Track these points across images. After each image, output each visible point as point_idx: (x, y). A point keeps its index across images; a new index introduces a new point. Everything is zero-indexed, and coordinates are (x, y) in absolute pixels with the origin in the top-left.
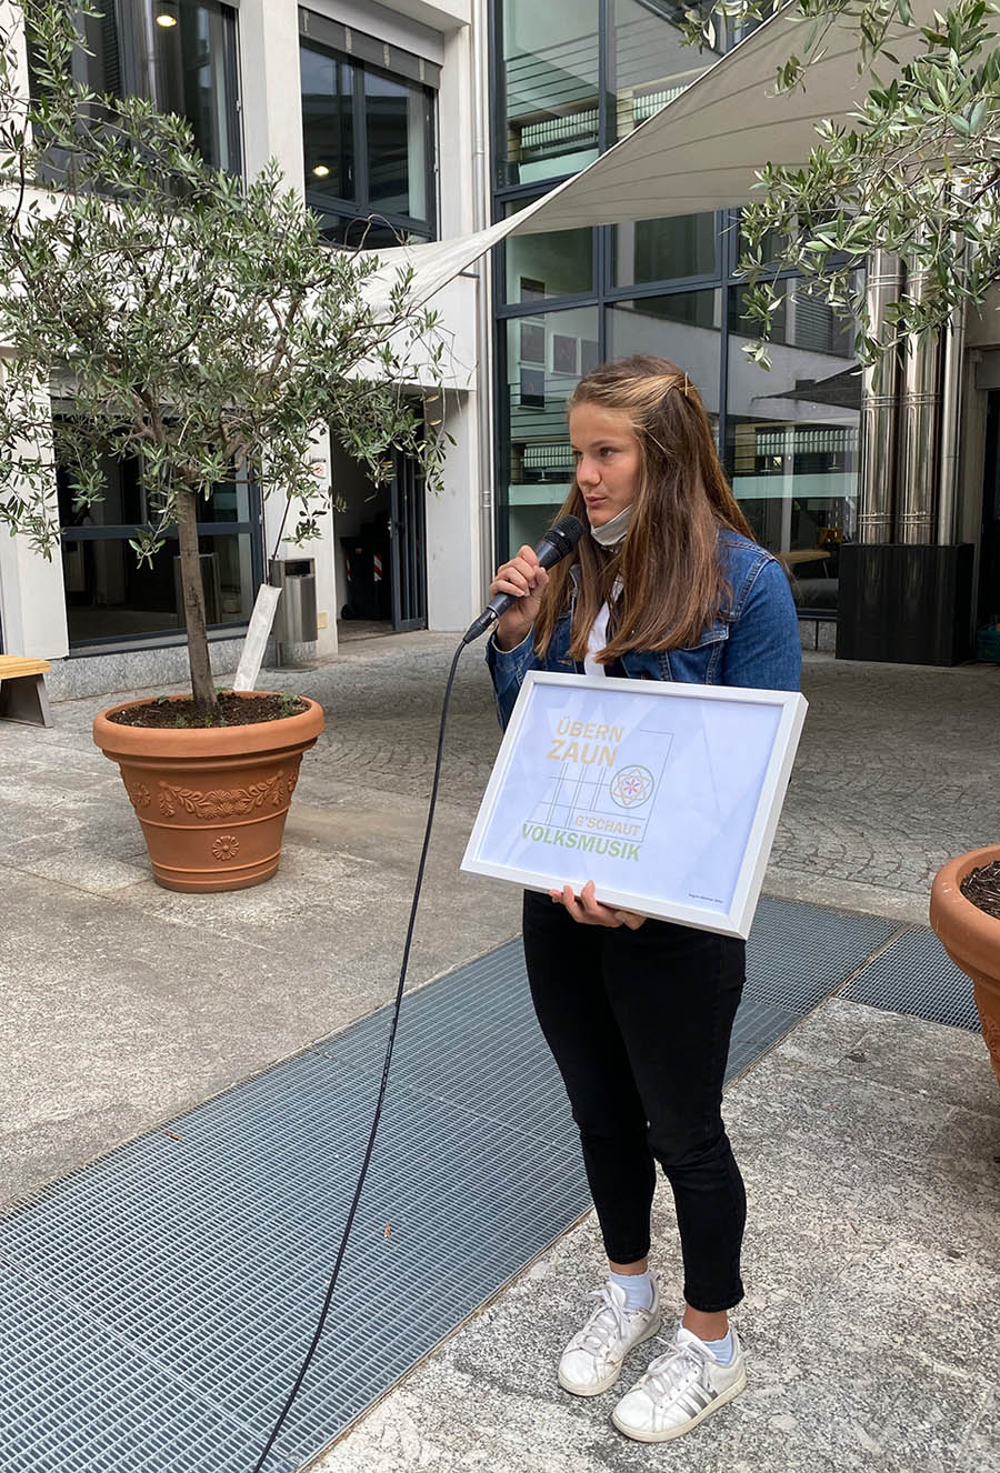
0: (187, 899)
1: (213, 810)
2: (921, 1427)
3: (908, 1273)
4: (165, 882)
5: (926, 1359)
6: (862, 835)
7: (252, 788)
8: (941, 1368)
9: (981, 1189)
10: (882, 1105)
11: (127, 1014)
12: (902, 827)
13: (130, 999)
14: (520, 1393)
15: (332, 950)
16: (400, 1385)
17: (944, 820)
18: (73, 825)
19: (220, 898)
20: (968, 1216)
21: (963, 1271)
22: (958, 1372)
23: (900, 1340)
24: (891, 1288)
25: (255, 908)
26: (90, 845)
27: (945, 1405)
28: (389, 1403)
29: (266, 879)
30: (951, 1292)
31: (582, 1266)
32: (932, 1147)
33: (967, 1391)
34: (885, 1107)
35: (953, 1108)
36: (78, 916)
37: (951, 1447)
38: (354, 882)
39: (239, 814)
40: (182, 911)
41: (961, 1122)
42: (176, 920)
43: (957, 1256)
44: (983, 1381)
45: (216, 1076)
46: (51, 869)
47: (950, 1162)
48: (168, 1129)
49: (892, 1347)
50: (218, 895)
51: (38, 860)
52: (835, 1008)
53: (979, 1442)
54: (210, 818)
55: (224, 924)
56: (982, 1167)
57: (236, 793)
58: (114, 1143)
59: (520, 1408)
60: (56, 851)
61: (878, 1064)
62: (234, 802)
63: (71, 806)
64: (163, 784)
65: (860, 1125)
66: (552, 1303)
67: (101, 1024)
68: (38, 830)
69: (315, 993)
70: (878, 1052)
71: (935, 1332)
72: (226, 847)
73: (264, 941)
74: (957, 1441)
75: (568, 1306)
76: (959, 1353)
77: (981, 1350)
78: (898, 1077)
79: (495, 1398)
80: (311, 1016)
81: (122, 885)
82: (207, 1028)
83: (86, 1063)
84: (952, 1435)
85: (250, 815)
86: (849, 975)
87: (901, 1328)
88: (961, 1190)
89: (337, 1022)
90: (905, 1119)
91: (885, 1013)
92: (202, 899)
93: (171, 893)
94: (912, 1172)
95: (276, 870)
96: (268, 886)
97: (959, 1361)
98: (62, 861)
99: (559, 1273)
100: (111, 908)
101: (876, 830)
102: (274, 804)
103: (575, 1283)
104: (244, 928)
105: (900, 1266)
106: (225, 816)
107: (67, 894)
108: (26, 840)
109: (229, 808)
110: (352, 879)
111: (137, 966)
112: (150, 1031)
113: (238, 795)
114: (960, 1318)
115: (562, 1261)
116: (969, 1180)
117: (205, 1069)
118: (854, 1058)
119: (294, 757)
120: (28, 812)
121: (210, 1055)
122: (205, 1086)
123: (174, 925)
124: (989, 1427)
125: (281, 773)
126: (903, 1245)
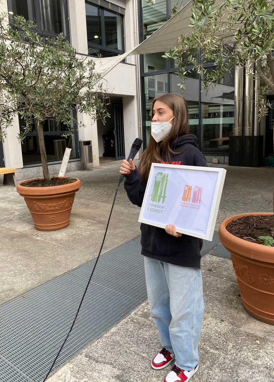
0: (43, 233)
1: (49, 209)
2: (203, 367)
3: (209, 326)
4: (38, 229)
5: (208, 348)
6: (224, 212)
7: (59, 203)
8: (212, 351)
9: (233, 303)
10: (213, 282)
11: (19, 264)
12: (235, 209)
13: (21, 260)
14: (101, 362)
15: (79, 246)
16: (69, 362)
17: (246, 207)
18: (17, 213)
19: (52, 232)
20: (228, 311)
21: (224, 325)
22: (216, 352)
23: (203, 344)
24: (204, 330)
25: (61, 235)
26: (20, 219)
27: (211, 361)
28: (65, 367)
29: (65, 227)
30: (219, 331)
31: (125, 328)
32: (223, 293)
33: (217, 357)
35: (231, 282)
36: (12, 238)
37: (210, 372)
38: (89, 227)
39: (56, 210)
40: (41, 236)
41: (232, 286)
42: (39, 239)
43: (223, 321)
44: (222, 353)
45: (39, 280)
46: (7, 225)
47: (227, 297)
48: (23, 295)
51: (5, 223)
52: (207, 257)
53: (217, 370)
54: (48, 211)
55: (52, 239)
56: (235, 297)
57: (55, 204)
58: (7, 299)
59: (99, 366)
60: (10, 220)
61: (215, 272)
62: (54, 207)
63: (17, 208)
64: (35, 202)
65: (206, 288)
66: (115, 338)
67: (12, 267)
68: (7, 215)
69: (72, 257)
70: (215, 268)
71: (212, 341)
72: (53, 219)
73: (61, 244)
74: (212, 370)
75: (119, 338)
76: (217, 347)
77: (223, 346)
78: (219, 275)
79: (94, 364)
80: (69, 264)
81: (26, 229)
82: (40, 267)
83: (5, 278)
84: (210, 369)
85: (59, 210)
86: (212, 249)
87: (204, 341)
88: (228, 304)
89: (76, 265)
90: (218, 286)
91: (220, 258)
92: (47, 233)
93: (39, 231)
94: (216, 300)
95: (69, 225)
96: (66, 229)
97: (217, 349)
98: (11, 223)
99: (118, 330)
100: (22, 236)
101: (229, 210)
102: (67, 207)
103: (122, 333)
104: (56, 240)
105: (208, 324)
106: (52, 211)
107: (11, 232)
108: (3, 218)
110: (89, 226)
111: (25, 251)
112: (24, 269)
113: (55, 205)
114: (220, 337)
115: (120, 327)
116: (230, 301)
117: (37, 279)
118: (209, 270)
119: (73, 193)
120: (5, 210)
121: (39, 275)
122: (36, 283)
123: (38, 240)
124: (221, 366)
125: (68, 199)
126: (210, 319)
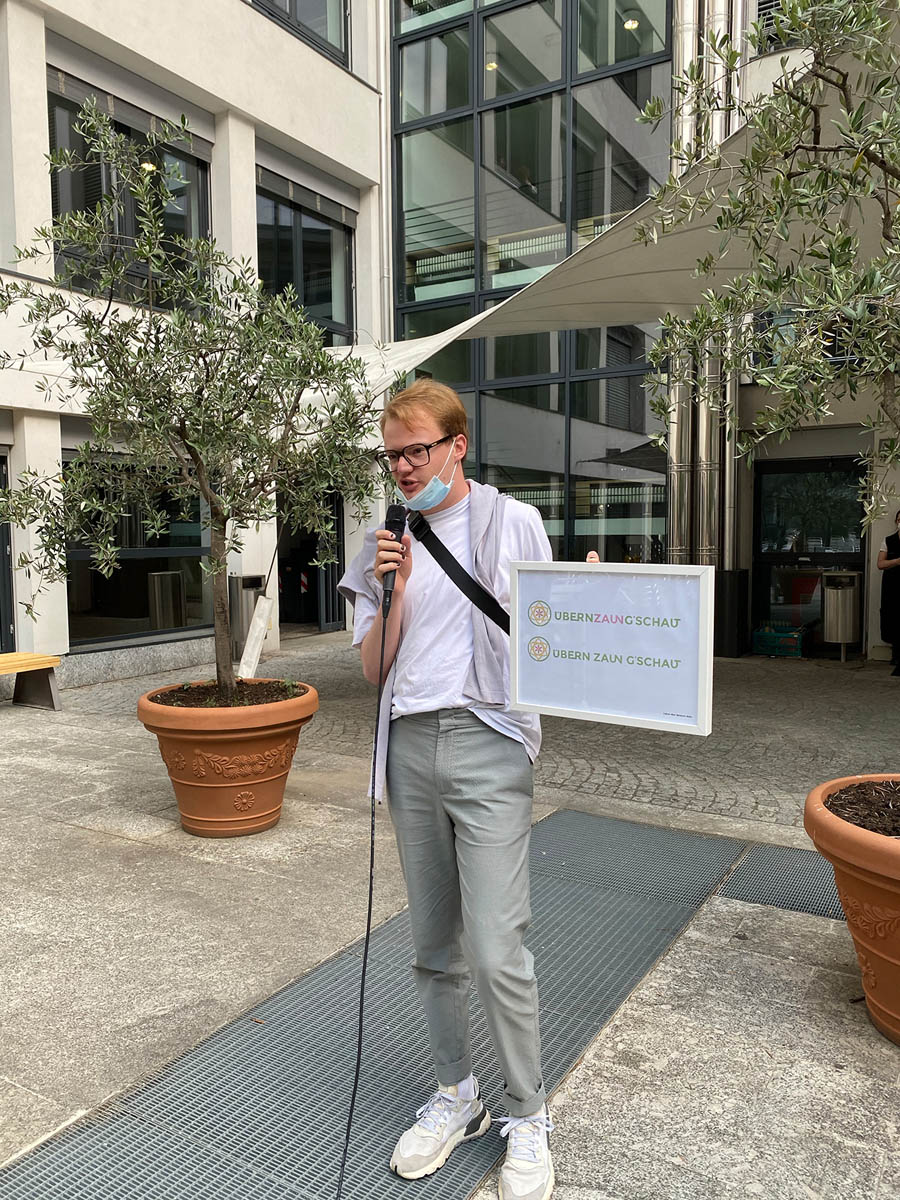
0: (213, 843)
2: (846, 1182)
3: (812, 1081)
4: (190, 829)
5: (838, 1139)
6: (705, 780)
7: (267, 753)
8: (849, 1143)
9: (846, 1021)
10: (765, 968)
11: (192, 932)
12: (731, 774)
13: (190, 920)
14: (569, 1185)
15: (339, 877)
16: (481, 1187)
17: (758, 767)
18: (102, 788)
19: (239, 841)
20: (842, 1040)
21: (848, 1077)
22: (861, 1145)
23: (818, 1126)
24: (804, 1092)
25: (269, 848)
26: (120, 803)
27: (858, 1167)
29: (273, 825)
30: (843, 1092)
31: (589, 1093)
32: (807, 995)
33: (870, 1157)
34: (769, 970)
35: (814, 968)
36: (128, 858)
37: (869, 1193)
38: (342, 826)
39: (256, 774)
40: (211, 852)
41: (821, 977)
42: (209, 859)
43: (842, 1067)
44: (879, 1149)
45: (276, 975)
46: (96, 823)
47: (821, 1005)
48: (253, 1013)
49: (814, 1132)
50: (237, 839)
51: (81, 815)
52: (717, 903)
53: (886, 1189)
55: (249, 860)
56: (843, 1007)
58: (212, 1029)
60: (94, 808)
61: (756, 940)
62: (253, 764)
63: (95, 772)
64: (197, 751)
65: (755, 984)
66: (574, 1121)
67: (171, 940)
68: (74, 792)
69: (336, 910)
70: (754, 932)
71: (839, 1119)
72: (245, 801)
73: (284, 872)
74: (871, 1189)
75: (587, 1122)
76: (859, 1132)
77: (872, 1128)
78: (771, 948)
80: (337, 927)
81: (157, 833)
82: (259, 939)
83: (170, 970)
84: (867, 1186)
85: (263, 775)
86: (721, 881)
87: (816, 1118)
88: (834, 1024)
89: (359, 930)
90: (784, 977)
91: (753, 905)
92: (225, 842)
93: (199, 838)
94: (798, 1014)
95: (278, 819)
96: (275, 831)
97: (860, 1138)
98: (102, 816)
99: (574, 1100)
100: (152, 852)
101: (714, 776)
102: (282, 766)
103: (588, 1106)
104: (264, 863)
105: (806, 1077)
106: (245, 776)
107: (113, 841)
108: (66, 800)
109: (248, 769)
110: (339, 823)
111: (188, 895)
112: (214, 944)
113: (256, 760)
114: (854, 1109)
115: (574, 1091)
116: (836, 1015)
117: (267, 970)
118: (739, 937)
119: (295, 730)
120: (60, 778)
121: (266, 959)
122: (271, 982)
123: (208, 863)
124: (890, 1178)
126: (804, 1062)
